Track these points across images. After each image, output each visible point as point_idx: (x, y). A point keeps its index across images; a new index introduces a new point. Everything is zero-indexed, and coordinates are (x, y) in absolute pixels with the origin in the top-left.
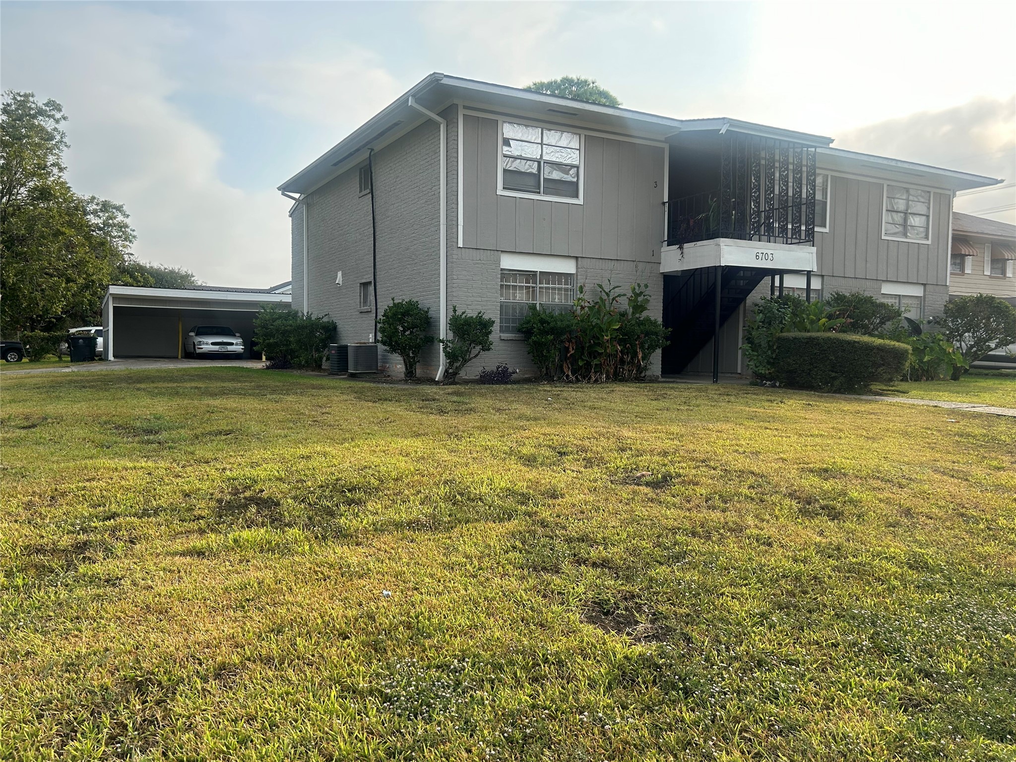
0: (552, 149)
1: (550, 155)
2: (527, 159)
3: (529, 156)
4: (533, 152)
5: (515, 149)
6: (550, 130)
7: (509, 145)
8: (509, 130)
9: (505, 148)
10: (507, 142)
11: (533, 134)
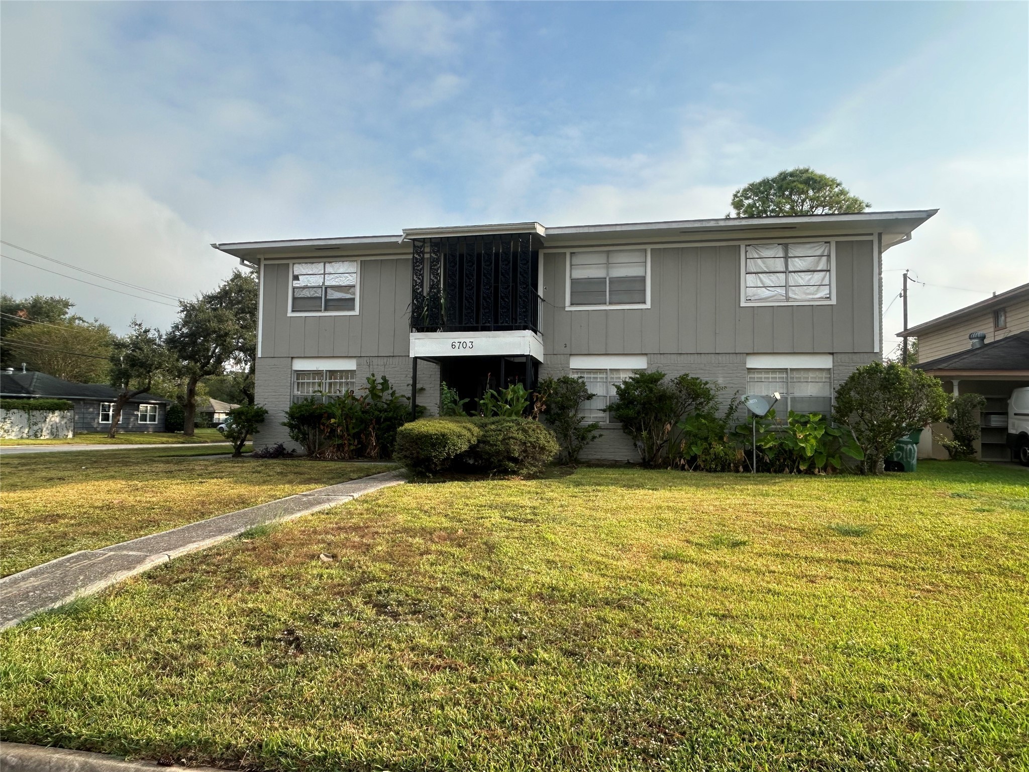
0: (332, 276)
1: (331, 281)
2: (314, 287)
3: (313, 285)
4: (316, 281)
5: (303, 281)
6: (330, 262)
7: (298, 280)
8: (298, 269)
9: (295, 282)
10: (296, 278)
11: (318, 268)
